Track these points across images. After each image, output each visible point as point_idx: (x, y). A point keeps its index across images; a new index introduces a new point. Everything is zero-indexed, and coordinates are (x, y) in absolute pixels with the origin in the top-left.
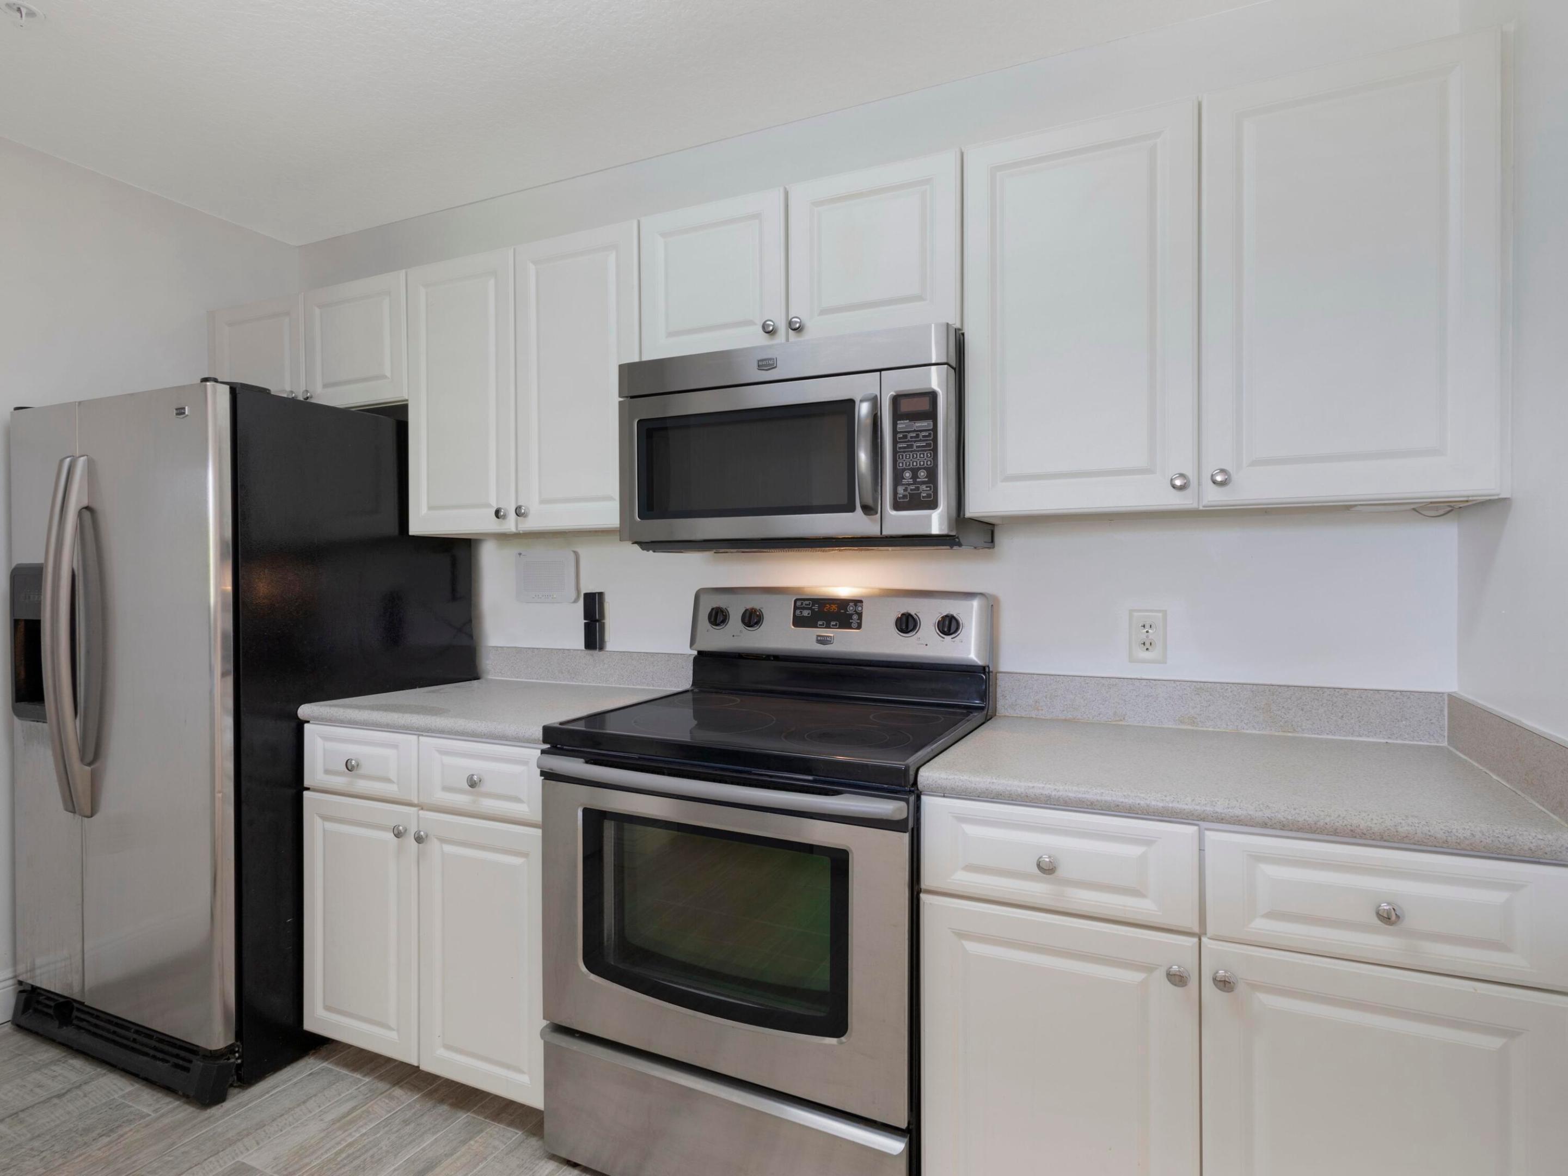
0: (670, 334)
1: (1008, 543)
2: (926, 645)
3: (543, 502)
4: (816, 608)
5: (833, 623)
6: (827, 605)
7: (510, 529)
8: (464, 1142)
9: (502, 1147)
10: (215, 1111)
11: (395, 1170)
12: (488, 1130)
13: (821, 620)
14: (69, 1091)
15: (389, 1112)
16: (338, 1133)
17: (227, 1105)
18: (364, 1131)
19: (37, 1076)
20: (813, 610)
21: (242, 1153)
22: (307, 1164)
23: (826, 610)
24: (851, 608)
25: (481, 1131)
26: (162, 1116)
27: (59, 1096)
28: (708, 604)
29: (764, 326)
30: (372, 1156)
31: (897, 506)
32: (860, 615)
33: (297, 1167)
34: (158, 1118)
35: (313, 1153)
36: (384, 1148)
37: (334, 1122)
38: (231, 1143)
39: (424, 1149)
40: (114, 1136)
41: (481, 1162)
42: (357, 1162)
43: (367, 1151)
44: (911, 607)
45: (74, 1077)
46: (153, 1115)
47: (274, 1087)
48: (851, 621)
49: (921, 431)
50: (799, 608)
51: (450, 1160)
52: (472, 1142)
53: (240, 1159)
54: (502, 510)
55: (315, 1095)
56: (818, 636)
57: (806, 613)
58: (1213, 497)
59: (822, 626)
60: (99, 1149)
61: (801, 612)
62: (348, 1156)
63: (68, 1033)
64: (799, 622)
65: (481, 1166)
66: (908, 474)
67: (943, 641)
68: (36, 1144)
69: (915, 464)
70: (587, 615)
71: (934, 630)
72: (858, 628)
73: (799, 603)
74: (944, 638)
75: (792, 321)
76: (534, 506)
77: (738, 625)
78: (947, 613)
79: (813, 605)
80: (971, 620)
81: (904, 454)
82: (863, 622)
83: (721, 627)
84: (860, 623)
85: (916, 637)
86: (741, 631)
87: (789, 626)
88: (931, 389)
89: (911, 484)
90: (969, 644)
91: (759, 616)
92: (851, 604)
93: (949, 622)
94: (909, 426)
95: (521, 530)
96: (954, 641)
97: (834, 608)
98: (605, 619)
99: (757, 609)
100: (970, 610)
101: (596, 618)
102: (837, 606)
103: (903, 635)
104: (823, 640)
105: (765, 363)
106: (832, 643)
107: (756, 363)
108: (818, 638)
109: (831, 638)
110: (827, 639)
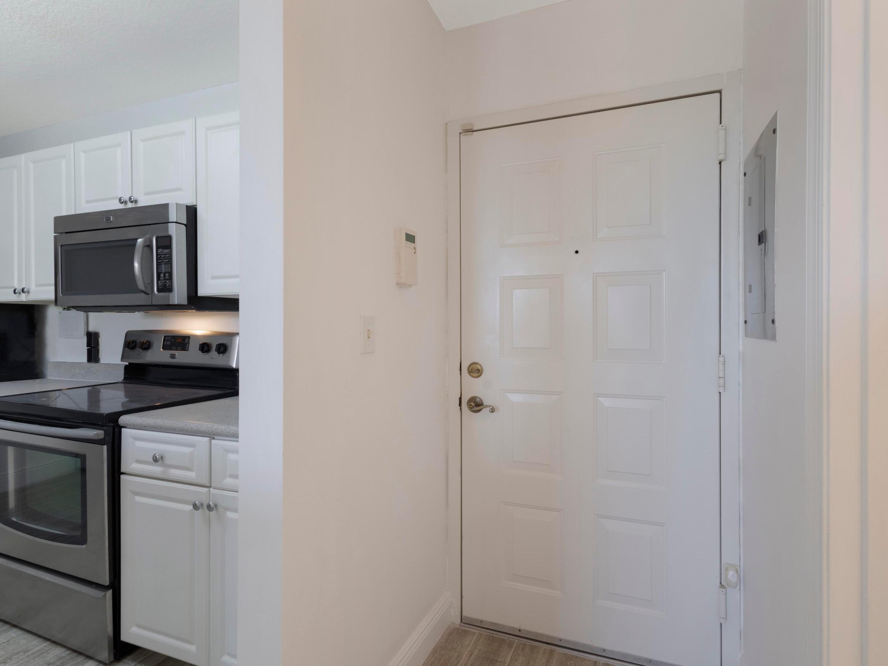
0: (87, 202)
2: (213, 358)
3: (37, 285)
4: (173, 340)
5: (179, 348)
6: (178, 339)
7: (22, 300)
13: (174, 347)
20: (171, 341)
23: (176, 342)
24: (187, 341)
28: (130, 339)
29: (120, 199)
48: (186, 347)
49: (166, 254)
50: (166, 341)
54: (17, 290)
56: (171, 354)
57: (168, 343)
59: (174, 350)
61: (166, 343)
64: (165, 347)
67: (219, 356)
69: (164, 270)
70: (89, 344)
71: (216, 351)
72: (188, 351)
73: (166, 338)
74: (219, 355)
75: (130, 198)
76: (33, 288)
77: (140, 349)
78: (222, 343)
79: (172, 339)
80: (231, 346)
81: (161, 265)
82: (190, 347)
83: (133, 350)
84: (188, 348)
85: (209, 354)
86: (141, 352)
87: (161, 349)
88: (169, 234)
89: (163, 280)
90: (229, 359)
91: (149, 345)
92: (187, 338)
93: (222, 347)
94: (162, 252)
95: (28, 300)
96: (223, 357)
97: (180, 340)
98: (99, 347)
99: (149, 341)
100: (231, 342)
101: (92, 346)
102: (181, 339)
103: (204, 353)
104: (173, 356)
105: (108, 219)
106: (176, 358)
107: (105, 219)
108: (171, 356)
109: (176, 355)
110: (175, 356)
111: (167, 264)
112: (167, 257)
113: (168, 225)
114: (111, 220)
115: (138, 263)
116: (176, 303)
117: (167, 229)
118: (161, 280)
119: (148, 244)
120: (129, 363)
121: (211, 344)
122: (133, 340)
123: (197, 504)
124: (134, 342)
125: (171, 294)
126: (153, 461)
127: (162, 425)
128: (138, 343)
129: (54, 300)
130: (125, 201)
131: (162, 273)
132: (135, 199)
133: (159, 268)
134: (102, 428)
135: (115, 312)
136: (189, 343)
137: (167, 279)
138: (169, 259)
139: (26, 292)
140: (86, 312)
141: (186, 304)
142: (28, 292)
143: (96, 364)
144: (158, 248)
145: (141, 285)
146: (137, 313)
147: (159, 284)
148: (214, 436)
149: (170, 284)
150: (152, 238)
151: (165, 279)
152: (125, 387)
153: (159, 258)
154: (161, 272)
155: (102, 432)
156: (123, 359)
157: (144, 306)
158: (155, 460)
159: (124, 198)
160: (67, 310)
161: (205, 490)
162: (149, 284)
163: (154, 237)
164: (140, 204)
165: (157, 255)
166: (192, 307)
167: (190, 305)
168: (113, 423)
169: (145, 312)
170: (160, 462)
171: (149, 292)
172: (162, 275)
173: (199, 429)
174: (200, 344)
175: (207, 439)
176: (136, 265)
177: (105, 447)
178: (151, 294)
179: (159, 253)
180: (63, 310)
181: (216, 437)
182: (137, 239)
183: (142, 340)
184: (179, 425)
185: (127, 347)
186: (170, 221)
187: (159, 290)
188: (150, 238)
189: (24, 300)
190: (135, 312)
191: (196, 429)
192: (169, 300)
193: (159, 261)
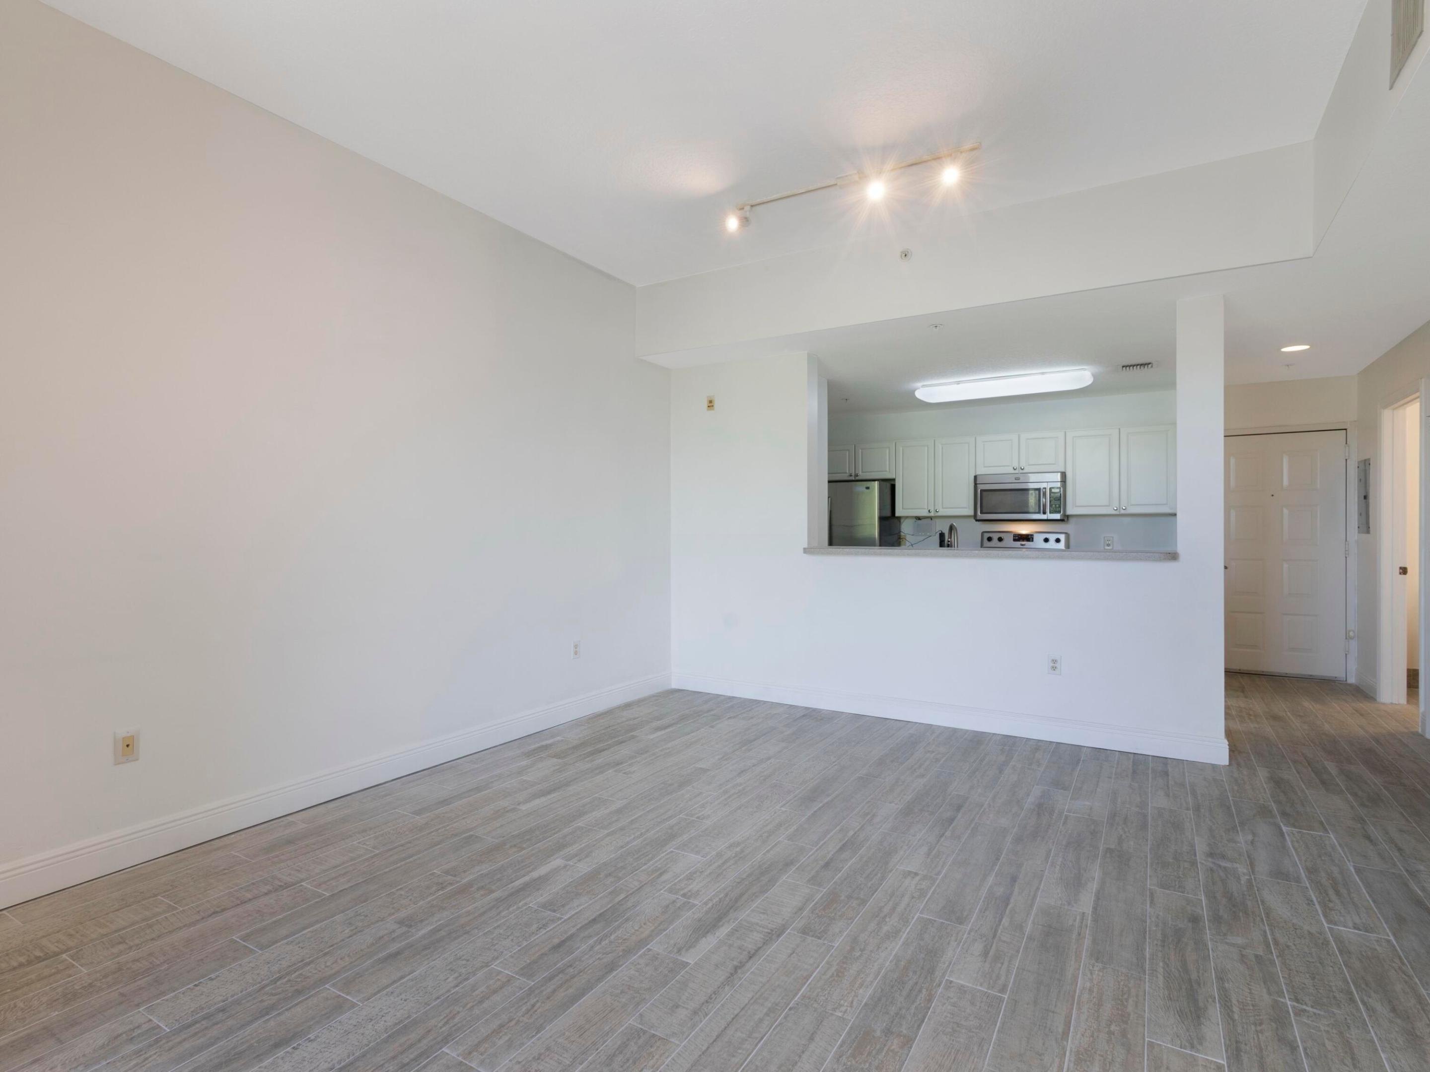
1: (1072, 520)
28: (986, 536)
29: (1012, 468)
31: (1050, 513)
32: (1033, 538)
44: (1047, 536)
57: (1017, 538)
58: (1123, 512)
64: (1015, 540)
66: (1054, 506)
75: (1019, 467)
76: (940, 509)
89: (1054, 508)
95: (935, 515)
125: (1058, 515)
137: (1057, 508)
138: (1059, 498)
142: (937, 512)
147: (1051, 509)
189: (932, 515)
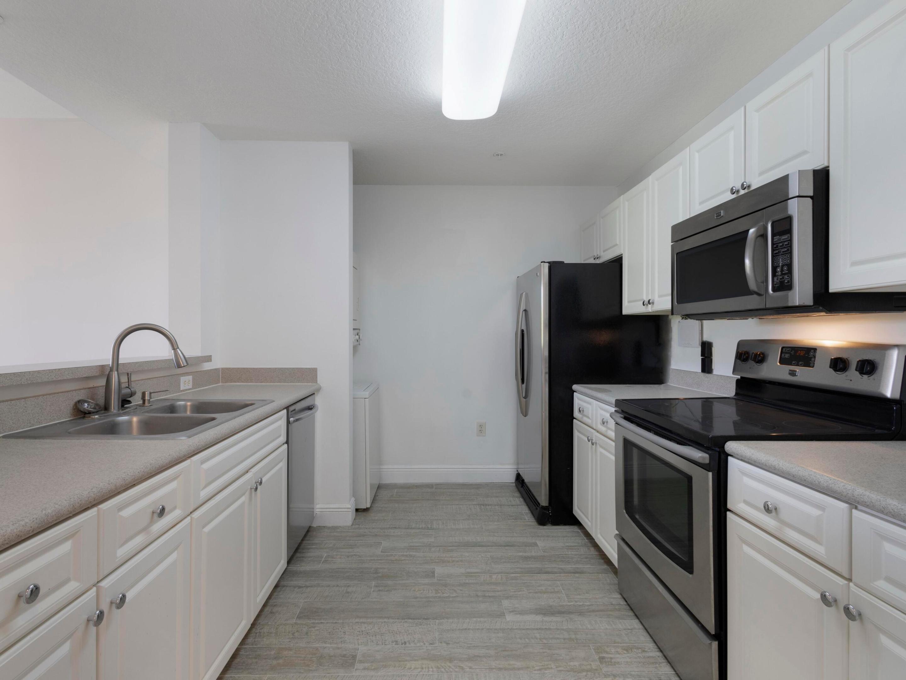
0: (700, 204)
2: (851, 380)
3: (659, 297)
4: (793, 353)
5: (800, 363)
6: (799, 351)
8: (598, 573)
9: (609, 581)
10: (541, 527)
11: (571, 567)
12: (609, 575)
13: (794, 361)
14: (515, 505)
15: (584, 552)
16: (565, 550)
17: (545, 527)
18: (573, 553)
19: (512, 499)
20: (791, 354)
21: (538, 540)
22: (551, 552)
23: (798, 354)
24: (812, 354)
25: (607, 574)
26: (529, 522)
27: (512, 506)
28: (742, 349)
30: (568, 560)
33: (548, 551)
34: (527, 522)
35: (555, 550)
36: (574, 561)
37: (567, 546)
38: (538, 536)
39: (584, 567)
40: (516, 521)
41: (597, 581)
42: (563, 559)
43: (569, 558)
45: (518, 503)
46: (527, 520)
47: (561, 529)
48: (810, 362)
49: (785, 242)
50: (784, 353)
51: (589, 575)
52: (600, 575)
53: (536, 541)
54: (645, 302)
55: (569, 537)
56: (790, 370)
57: (787, 356)
59: (795, 365)
60: (511, 522)
61: (785, 355)
62: (563, 557)
63: (522, 489)
64: (782, 361)
65: (597, 582)
67: (862, 378)
68: (500, 514)
69: (782, 262)
70: (703, 354)
71: (856, 370)
72: (813, 367)
73: (784, 350)
74: (863, 376)
75: (743, 185)
76: (656, 299)
77: (753, 362)
78: (867, 358)
79: (791, 351)
80: (883, 364)
81: (777, 257)
82: (816, 362)
83: (746, 363)
84: (814, 363)
85: (845, 374)
86: (754, 366)
87: (777, 363)
88: (789, 214)
89: (780, 275)
90: (879, 382)
91: (763, 357)
92: (812, 351)
93: (867, 365)
94: (779, 239)
95: (653, 310)
96: (869, 379)
97: (802, 353)
98: (712, 357)
99: (763, 352)
100: (883, 357)
101: (706, 356)
102: (804, 352)
103: (837, 372)
104: (793, 373)
105: (719, 215)
106: (797, 376)
107: (715, 215)
108: (790, 372)
109: (797, 372)
110: (795, 373)
111: (787, 254)
112: (786, 245)
113: (787, 203)
114: (722, 215)
115: (750, 260)
116: (797, 304)
117: (786, 208)
118: (778, 276)
119: (762, 233)
120: (741, 377)
121: (849, 359)
122: (745, 350)
123: (826, 596)
124: (747, 353)
125: (790, 293)
126: (763, 508)
127: (776, 466)
128: (751, 355)
129: (671, 310)
130: (737, 190)
131: (779, 266)
132: (748, 184)
133: (775, 261)
134: (707, 451)
135: (726, 319)
136: (815, 357)
137: (785, 274)
138: (788, 247)
139: (651, 303)
140: (701, 320)
141: (812, 304)
142: (653, 303)
143: (710, 375)
144: (773, 235)
145: (752, 285)
146: (750, 319)
147: (775, 281)
148: (857, 505)
149: (789, 280)
150: (767, 224)
151: (782, 274)
152: (736, 404)
153: (775, 248)
154: (777, 265)
155: (707, 456)
156: (735, 371)
157: (757, 310)
158: (767, 509)
159: (736, 187)
160: (685, 319)
161: (842, 582)
162: (762, 283)
163: (769, 222)
164: (753, 188)
165: (773, 244)
166: (821, 308)
167: (818, 306)
168: (719, 448)
169: (760, 319)
170: (774, 514)
171: (763, 293)
172: (778, 270)
173: (831, 487)
174: (832, 359)
175: (844, 506)
176: (748, 262)
177: (710, 474)
178: (765, 295)
179: (775, 241)
180: (682, 319)
181: (860, 507)
182: (748, 231)
183: (755, 352)
184: (799, 472)
185: (738, 359)
186: (790, 197)
187: (774, 290)
188: (764, 224)
189: (650, 311)
190: (747, 319)
191: (825, 484)
192: (788, 301)
193: (775, 252)
